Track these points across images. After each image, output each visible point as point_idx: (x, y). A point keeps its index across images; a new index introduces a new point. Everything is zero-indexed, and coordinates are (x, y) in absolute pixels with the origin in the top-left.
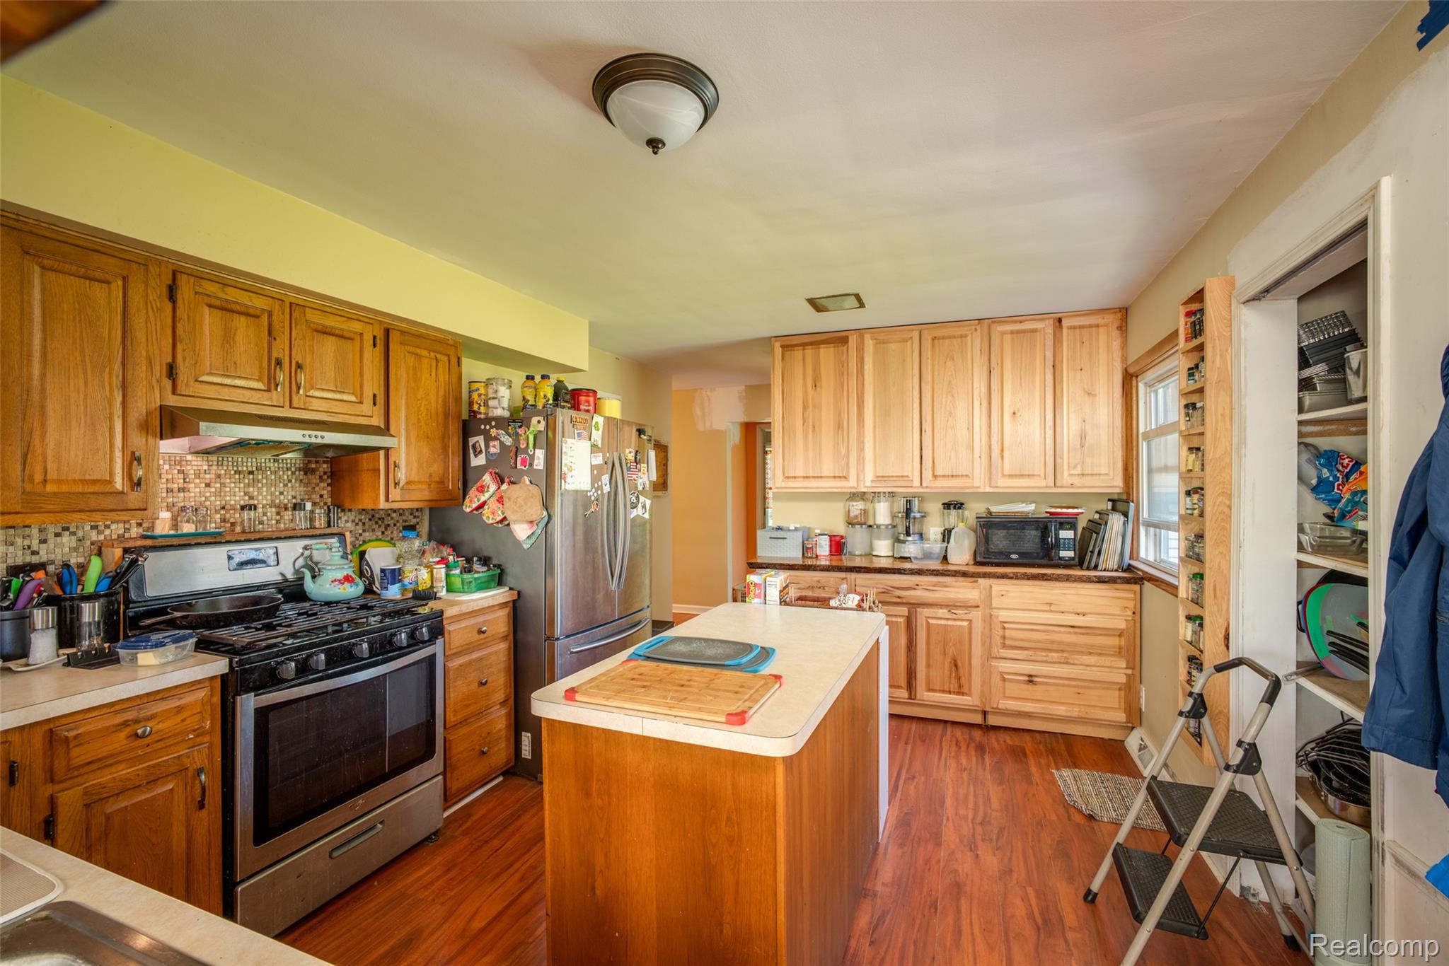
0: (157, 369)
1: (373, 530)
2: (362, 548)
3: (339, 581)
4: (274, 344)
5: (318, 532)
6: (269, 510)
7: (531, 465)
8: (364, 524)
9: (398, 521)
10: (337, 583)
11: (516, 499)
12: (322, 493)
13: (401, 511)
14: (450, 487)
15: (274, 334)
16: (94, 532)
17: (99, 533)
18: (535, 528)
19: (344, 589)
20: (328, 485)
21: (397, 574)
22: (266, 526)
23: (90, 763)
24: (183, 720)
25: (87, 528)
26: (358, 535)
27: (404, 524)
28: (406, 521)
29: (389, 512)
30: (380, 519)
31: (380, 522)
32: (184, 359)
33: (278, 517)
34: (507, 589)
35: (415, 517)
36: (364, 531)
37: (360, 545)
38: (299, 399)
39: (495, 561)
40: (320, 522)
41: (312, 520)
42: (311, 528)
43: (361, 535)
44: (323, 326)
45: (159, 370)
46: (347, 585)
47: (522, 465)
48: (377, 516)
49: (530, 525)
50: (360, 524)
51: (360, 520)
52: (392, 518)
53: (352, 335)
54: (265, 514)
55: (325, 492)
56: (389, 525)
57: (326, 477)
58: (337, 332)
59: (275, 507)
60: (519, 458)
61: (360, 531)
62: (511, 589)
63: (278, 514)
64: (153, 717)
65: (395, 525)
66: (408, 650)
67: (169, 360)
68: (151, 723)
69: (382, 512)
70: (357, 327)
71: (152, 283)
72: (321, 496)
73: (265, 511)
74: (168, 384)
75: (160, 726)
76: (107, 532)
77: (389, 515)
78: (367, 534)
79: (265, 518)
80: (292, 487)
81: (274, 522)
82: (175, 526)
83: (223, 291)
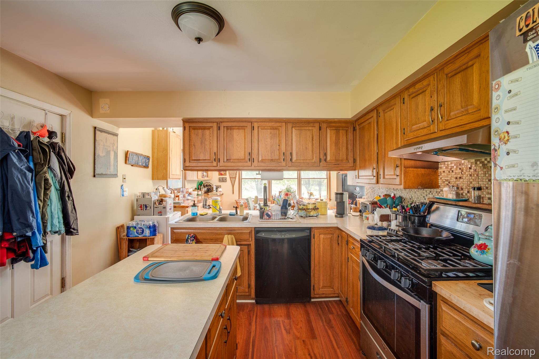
44: (454, 70)
58: (464, 67)
83: (415, 88)
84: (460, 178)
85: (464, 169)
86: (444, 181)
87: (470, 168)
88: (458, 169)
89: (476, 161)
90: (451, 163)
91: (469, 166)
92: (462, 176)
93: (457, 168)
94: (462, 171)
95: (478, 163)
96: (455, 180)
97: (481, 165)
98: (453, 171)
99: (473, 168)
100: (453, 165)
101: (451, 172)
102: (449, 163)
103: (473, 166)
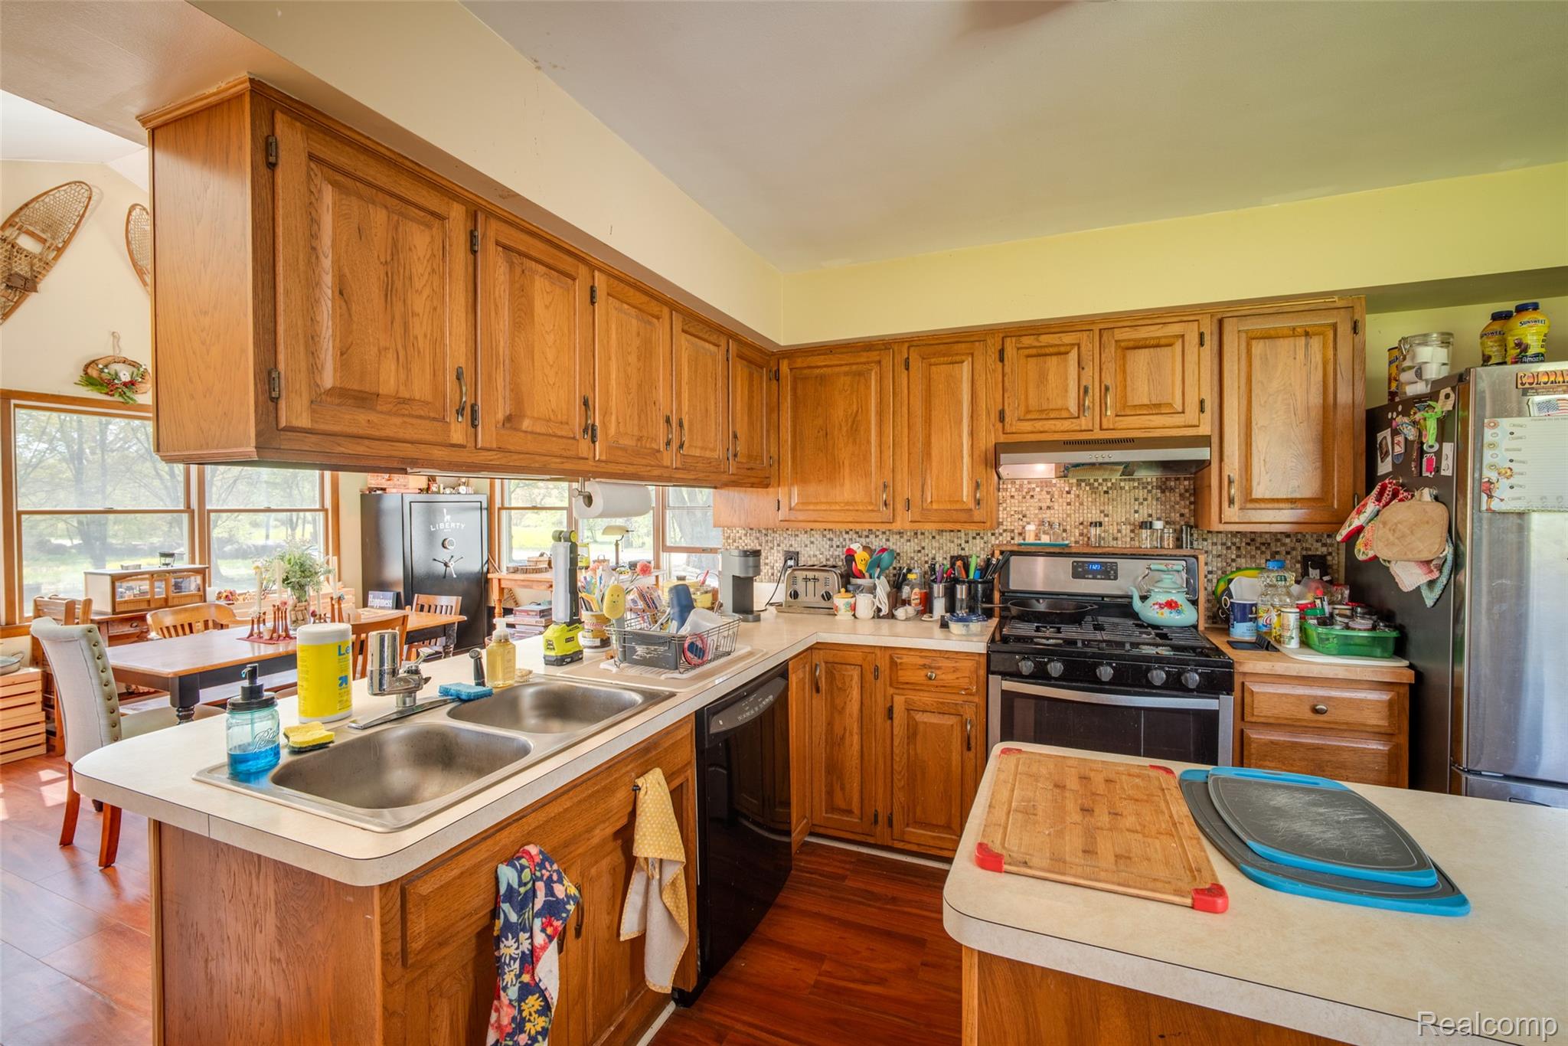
0: (993, 416)
1: (1253, 557)
2: (1231, 577)
3: (1160, 604)
4: (1083, 373)
5: (1165, 552)
6: (1124, 527)
7: (1438, 470)
8: (1239, 548)
9: (1294, 549)
10: (1157, 606)
11: (1396, 524)
12: (1183, 511)
13: (1299, 536)
14: (1336, 506)
15: (1083, 364)
16: (993, 537)
17: (997, 538)
18: (1436, 574)
19: (1162, 614)
20: (1191, 503)
21: (1248, 610)
22: (1120, 542)
23: (907, 683)
24: (958, 678)
25: (990, 535)
26: (1229, 561)
27: (1304, 553)
28: (1307, 549)
29: (1279, 536)
30: (1263, 544)
31: (1263, 548)
32: (1009, 404)
33: (1132, 535)
34: (1406, 663)
35: (1324, 545)
36: (1238, 556)
37: (1232, 572)
38: (1108, 420)
39: (1399, 621)
40: (1169, 541)
41: (1162, 538)
42: (1161, 548)
43: (1233, 560)
44: (1134, 340)
45: (994, 416)
46: (1166, 610)
47: (1427, 471)
48: (1259, 540)
49: (1425, 569)
50: (1234, 548)
51: (1234, 544)
52: (1284, 545)
53: (1171, 340)
54: (1119, 531)
55: (1187, 511)
56: (1277, 553)
57: (1187, 495)
58: (1152, 342)
59: (1130, 524)
60: (1425, 459)
61: (1234, 557)
62: (1411, 666)
63: (1132, 531)
64: (939, 668)
65: (1288, 553)
66: (1158, 691)
67: (1001, 408)
68: (938, 672)
69: (1267, 536)
70: (1175, 329)
71: (989, 352)
72: (1182, 515)
73: (1119, 527)
74: (999, 425)
75: (943, 676)
76: (1001, 538)
77: (1278, 540)
78: (1243, 560)
79: (1119, 535)
80: (1148, 505)
81: (1128, 539)
82: (1037, 537)
83: (1038, 340)
84: (1049, 508)
85: (1056, 493)
86: (1012, 513)
87: (1068, 492)
88: (1044, 493)
89: (1079, 482)
90: (1029, 483)
91: (1067, 489)
92: (1052, 504)
93: (1042, 490)
94: (1052, 496)
95: (1083, 484)
96: (1037, 511)
97: (1088, 488)
98: (1032, 496)
99: (1072, 492)
100: (1034, 486)
101: (1028, 497)
102: (1026, 482)
103: (1074, 489)
